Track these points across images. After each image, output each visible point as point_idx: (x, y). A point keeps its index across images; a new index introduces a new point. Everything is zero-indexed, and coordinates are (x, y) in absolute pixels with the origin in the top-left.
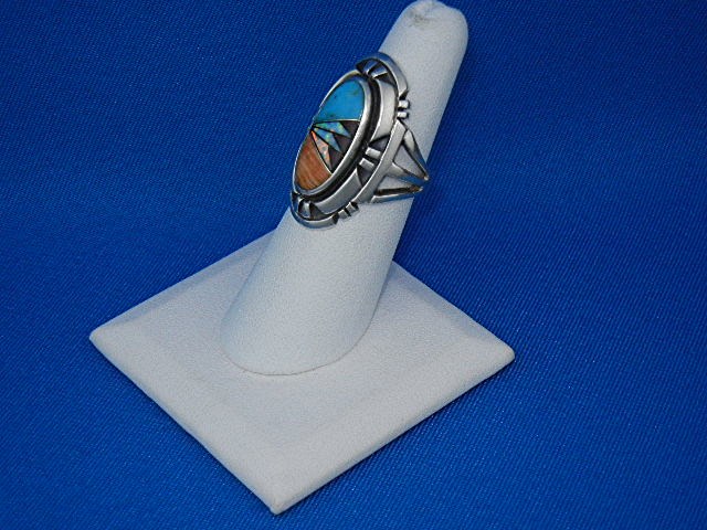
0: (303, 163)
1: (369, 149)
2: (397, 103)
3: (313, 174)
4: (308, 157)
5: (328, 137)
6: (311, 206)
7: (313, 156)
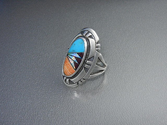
0: (65, 67)
1: (87, 61)
2: (96, 45)
3: (69, 71)
4: (67, 65)
5: (73, 58)
6: (69, 80)
7: (69, 64)
